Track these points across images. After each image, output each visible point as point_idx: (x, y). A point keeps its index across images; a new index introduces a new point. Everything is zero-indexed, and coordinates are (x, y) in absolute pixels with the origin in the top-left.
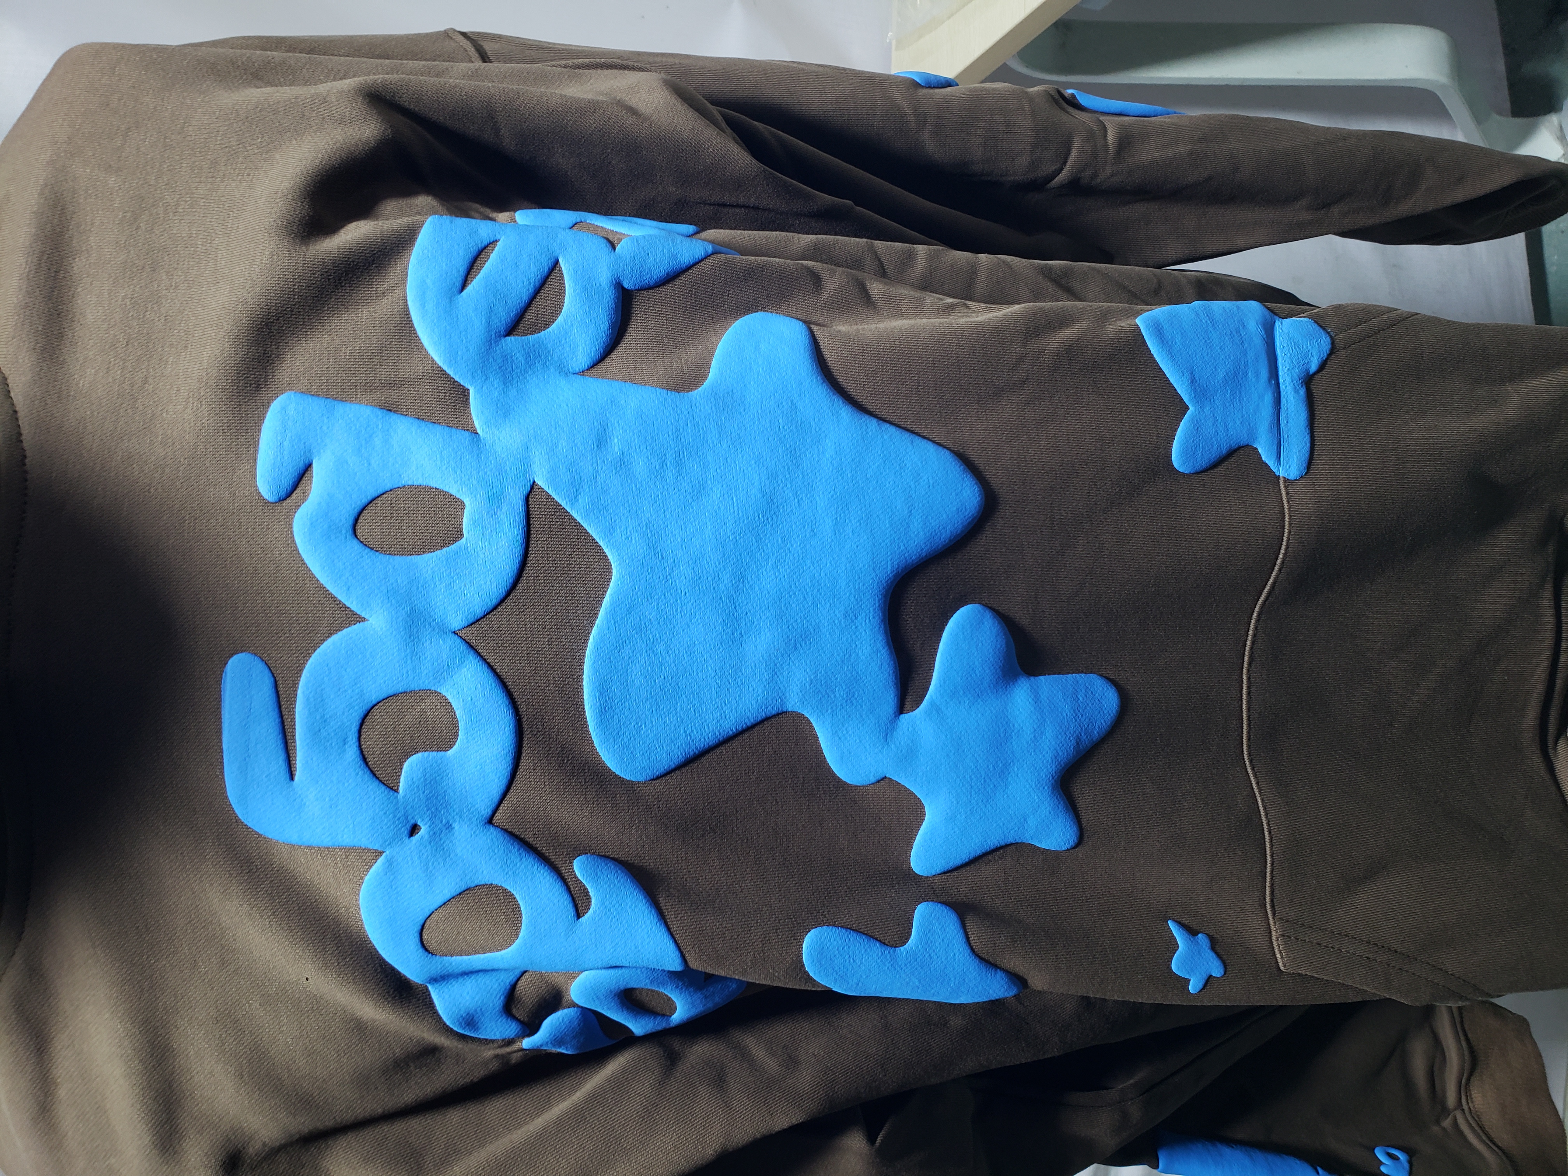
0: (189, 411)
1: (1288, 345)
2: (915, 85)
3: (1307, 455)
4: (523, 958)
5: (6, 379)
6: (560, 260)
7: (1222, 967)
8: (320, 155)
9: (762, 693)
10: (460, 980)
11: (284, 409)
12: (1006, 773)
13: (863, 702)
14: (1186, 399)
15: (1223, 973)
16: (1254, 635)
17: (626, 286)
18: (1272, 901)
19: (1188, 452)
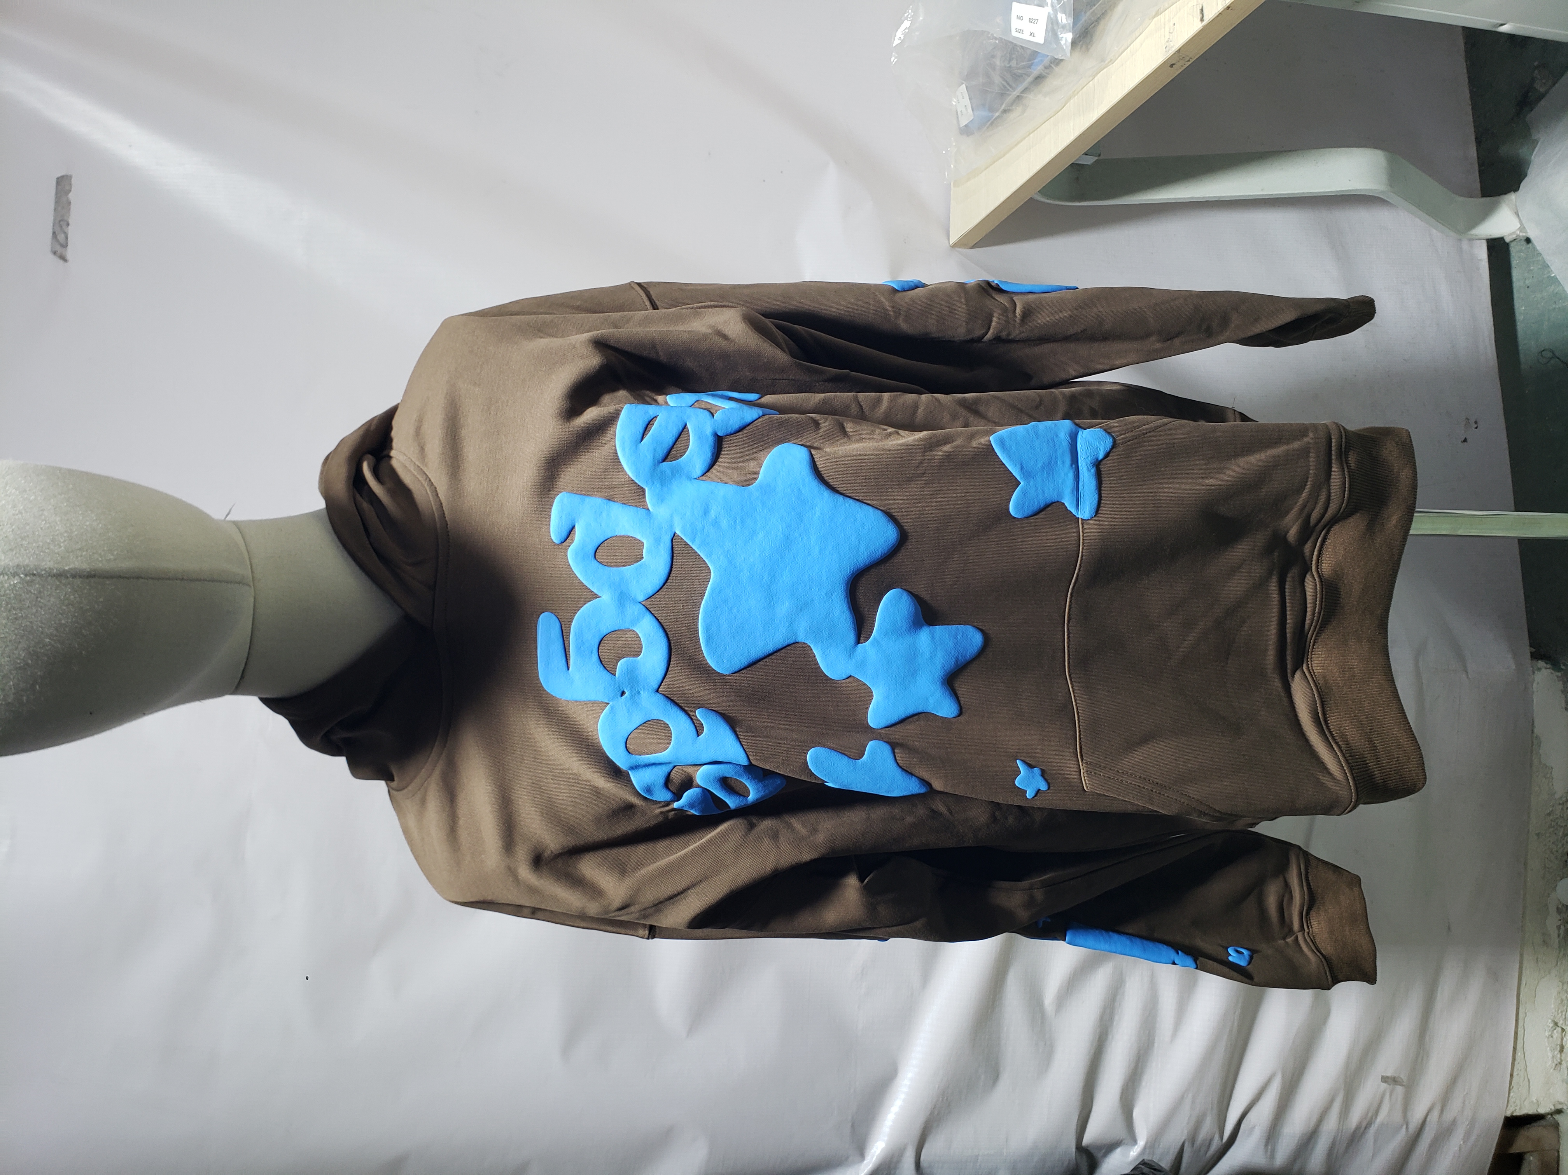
0: (519, 502)
1: (1085, 445)
2: (895, 291)
3: (1096, 505)
4: (673, 755)
5: (436, 488)
6: (688, 424)
7: (1047, 784)
8: (574, 377)
9: (786, 632)
10: (644, 769)
11: (562, 500)
12: (916, 675)
13: (837, 637)
14: (1018, 479)
15: (1047, 789)
16: (1070, 606)
17: (719, 435)
18: (1081, 752)
19: (1019, 506)
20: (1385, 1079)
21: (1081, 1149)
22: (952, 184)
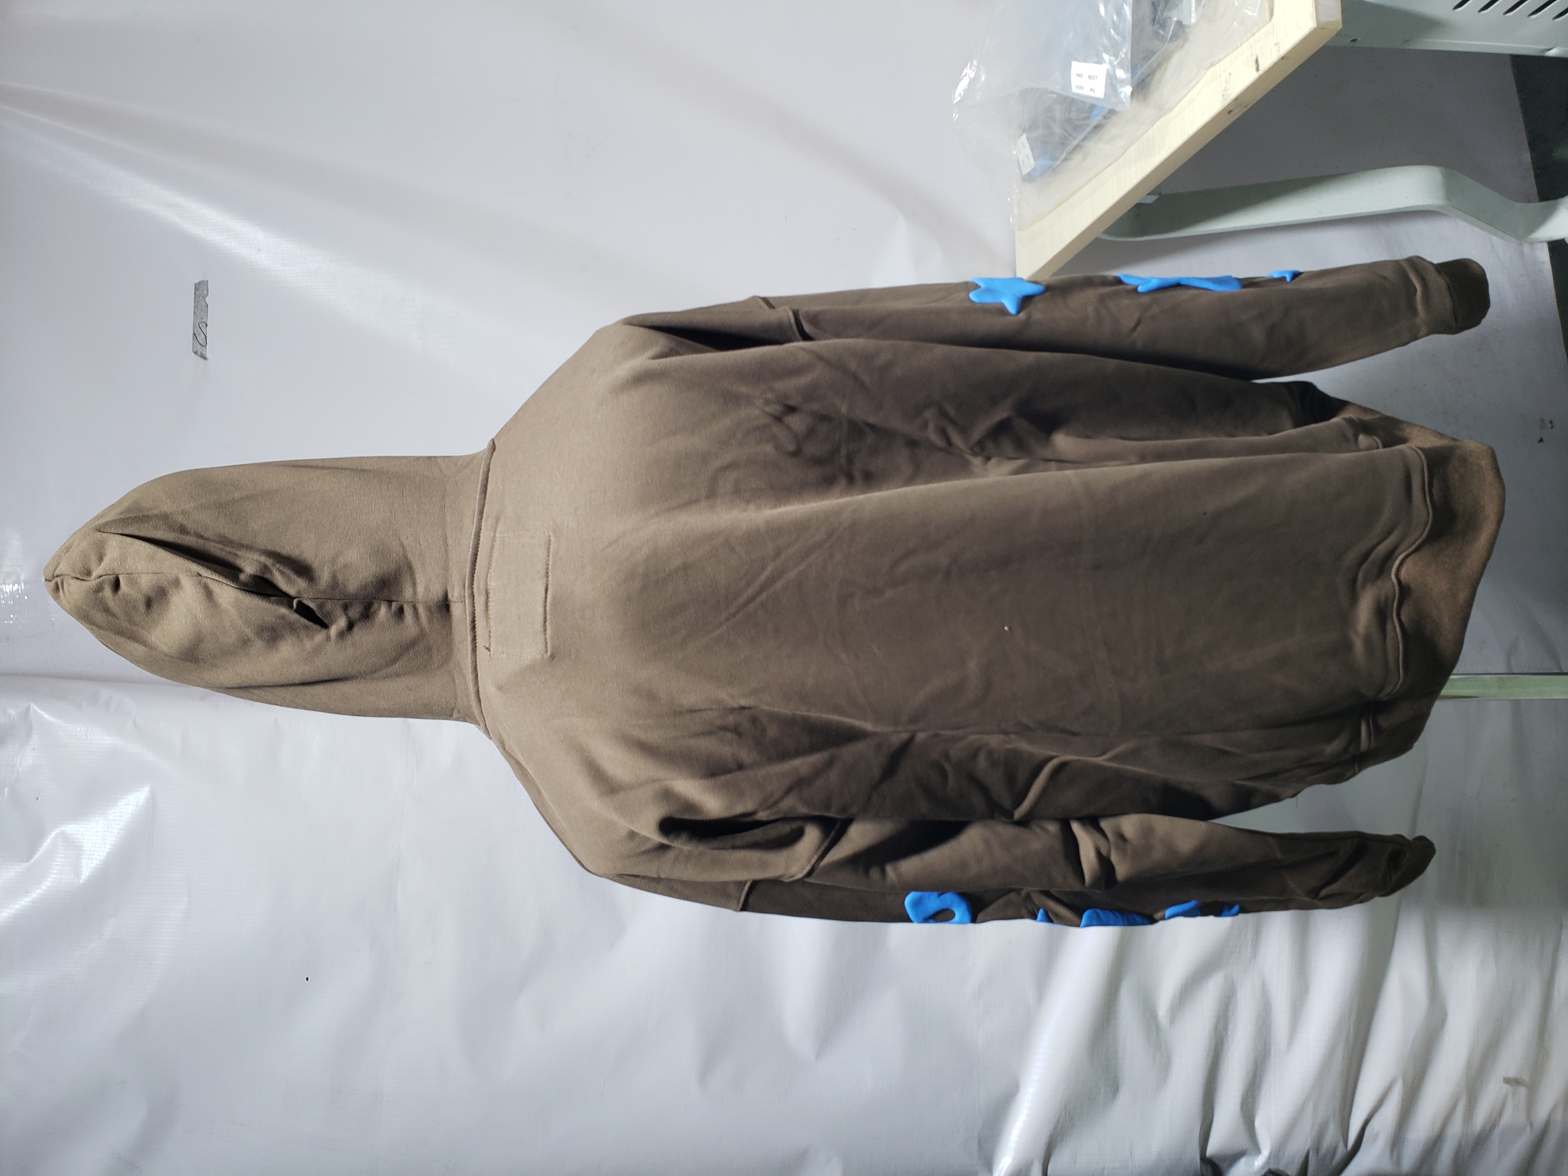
20: (1507, 1081)
21: (1204, 1159)
22: (1016, 229)
